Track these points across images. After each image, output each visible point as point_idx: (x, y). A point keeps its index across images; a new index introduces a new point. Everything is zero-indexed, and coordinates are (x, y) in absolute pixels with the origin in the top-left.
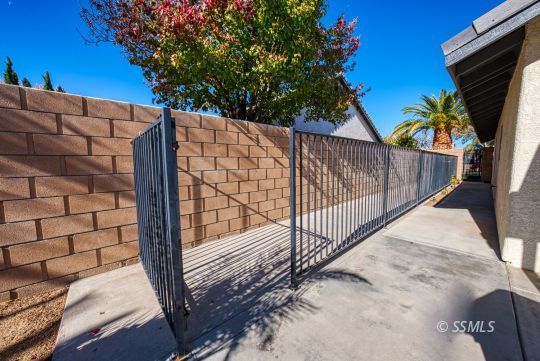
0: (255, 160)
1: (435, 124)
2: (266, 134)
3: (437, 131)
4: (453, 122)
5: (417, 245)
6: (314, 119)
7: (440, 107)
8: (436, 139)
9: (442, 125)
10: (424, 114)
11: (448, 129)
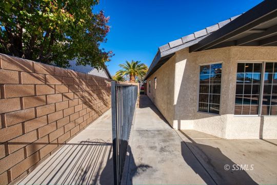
0: (44, 98)
1: (130, 73)
2: (54, 74)
3: (131, 76)
4: (136, 73)
5: (150, 131)
6: (83, 64)
7: (132, 67)
8: (131, 79)
9: (133, 74)
10: (127, 69)
11: (134, 75)
